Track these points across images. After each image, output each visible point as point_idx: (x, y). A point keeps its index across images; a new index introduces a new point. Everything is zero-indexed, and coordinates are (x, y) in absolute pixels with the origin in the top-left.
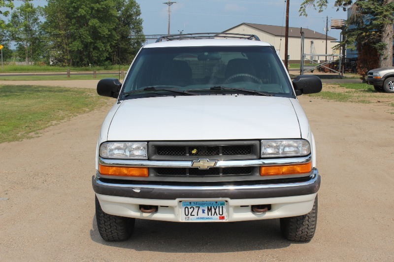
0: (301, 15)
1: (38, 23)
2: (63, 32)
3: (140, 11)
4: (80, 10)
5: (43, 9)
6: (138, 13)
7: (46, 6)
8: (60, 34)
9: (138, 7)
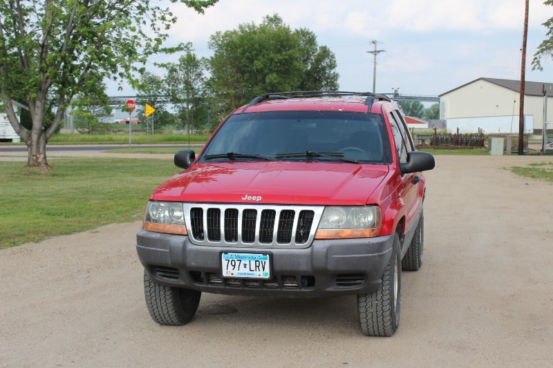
0: (534, 69)
1: (202, 79)
2: (232, 91)
3: (335, 61)
4: (256, 62)
5: (209, 61)
6: (332, 66)
7: (212, 58)
8: (228, 94)
9: (333, 57)
